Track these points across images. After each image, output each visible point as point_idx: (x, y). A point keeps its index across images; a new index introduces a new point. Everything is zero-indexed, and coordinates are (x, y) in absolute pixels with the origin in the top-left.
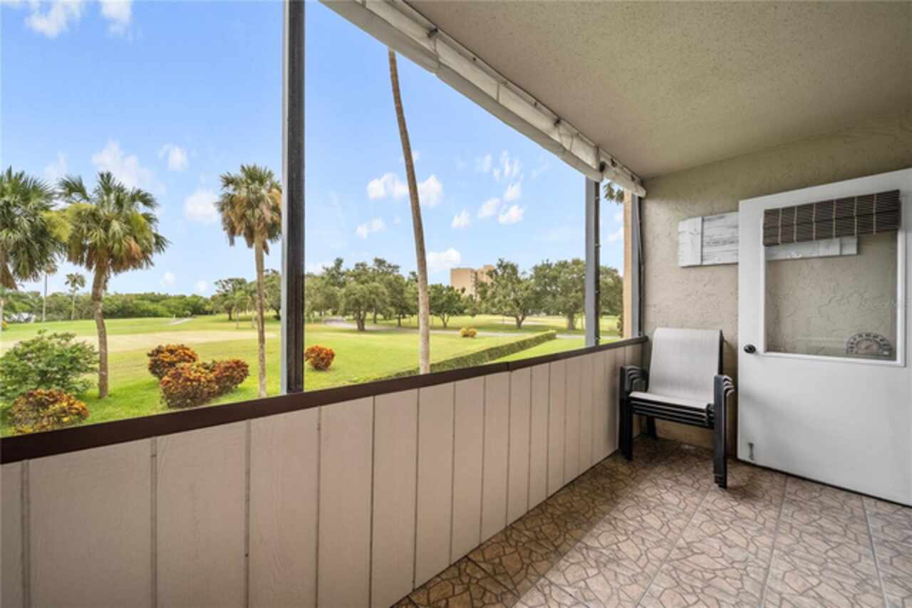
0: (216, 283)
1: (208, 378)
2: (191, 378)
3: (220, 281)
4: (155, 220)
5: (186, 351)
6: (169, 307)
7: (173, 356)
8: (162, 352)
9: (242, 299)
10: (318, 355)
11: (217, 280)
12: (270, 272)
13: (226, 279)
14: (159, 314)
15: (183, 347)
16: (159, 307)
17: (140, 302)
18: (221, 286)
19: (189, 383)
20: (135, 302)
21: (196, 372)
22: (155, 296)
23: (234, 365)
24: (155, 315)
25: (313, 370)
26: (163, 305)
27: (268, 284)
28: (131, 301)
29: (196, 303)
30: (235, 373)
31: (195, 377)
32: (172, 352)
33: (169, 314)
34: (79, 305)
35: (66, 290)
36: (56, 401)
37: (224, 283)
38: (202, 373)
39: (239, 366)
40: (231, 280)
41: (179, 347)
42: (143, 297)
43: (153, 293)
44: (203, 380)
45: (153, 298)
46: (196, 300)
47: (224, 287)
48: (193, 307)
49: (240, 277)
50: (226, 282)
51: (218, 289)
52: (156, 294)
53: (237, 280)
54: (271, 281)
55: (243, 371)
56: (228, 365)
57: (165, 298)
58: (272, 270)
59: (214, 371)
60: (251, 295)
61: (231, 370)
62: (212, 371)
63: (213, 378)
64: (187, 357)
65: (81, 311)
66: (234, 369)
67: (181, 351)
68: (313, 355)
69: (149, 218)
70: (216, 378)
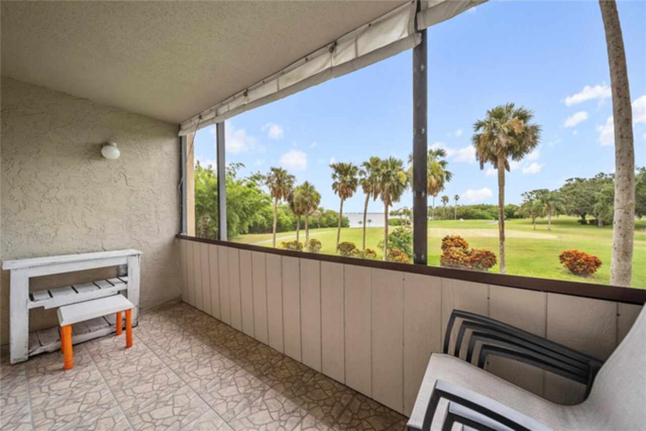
0: (523, 195)
1: (465, 258)
2: (454, 256)
3: (526, 193)
4: (447, 163)
5: (460, 241)
6: (492, 213)
7: (452, 243)
8: (448, 239)
9: (539, 206)
10: (575, 260)
11: (523, 193)
12: (574, 181)
13: (531, 191)
14: (486, 217)
15: (459, 238)
16: (485, 213)
17: (476, 210)
18: (527, 197)
19: (452, 260)
20: (472, 210)
21: (457, 253)
22: (484, 206)
23: (484, 254)
24: (483, 217)
25: (569, 273)
26: (488, 212)
27: (569, 192)
28: (470, 210)
29: (511, 210)
30: (484, 260)
31: (456, 256)
32: (452, 240)
33: (491, 217)
34: (447, 212)
35: (441, 204)
36: (398, 255)
37: (530, 194)
38: (461, 255)
39: (488, 255)
40: (535, 191)
41: (456, 238)
42: (477, 207)
43: (483, 204)
44: (460, 259)
45: (483, 207)
46: (511, 207)
47: (529, 197)
48: (509, 213)
49: (544, 188)
50: (531, 193)
51: (525, 199)
52: (485, 204)
53: (541, 191)
54: (572, 188)
55: (491, 259)
56: (480, 253)
57: (489, 207)
58: (576, 178)
59: (471, 255)
60: (547, 203)
61: (481, 257)
62: (469, 255)
63: (469, 260)
64: (459, 244)
65: (447, 215)
66: (484, 257)
67: (456, 240)
68: (569, 259)
69: (443, 163)
70: (471, 260)
